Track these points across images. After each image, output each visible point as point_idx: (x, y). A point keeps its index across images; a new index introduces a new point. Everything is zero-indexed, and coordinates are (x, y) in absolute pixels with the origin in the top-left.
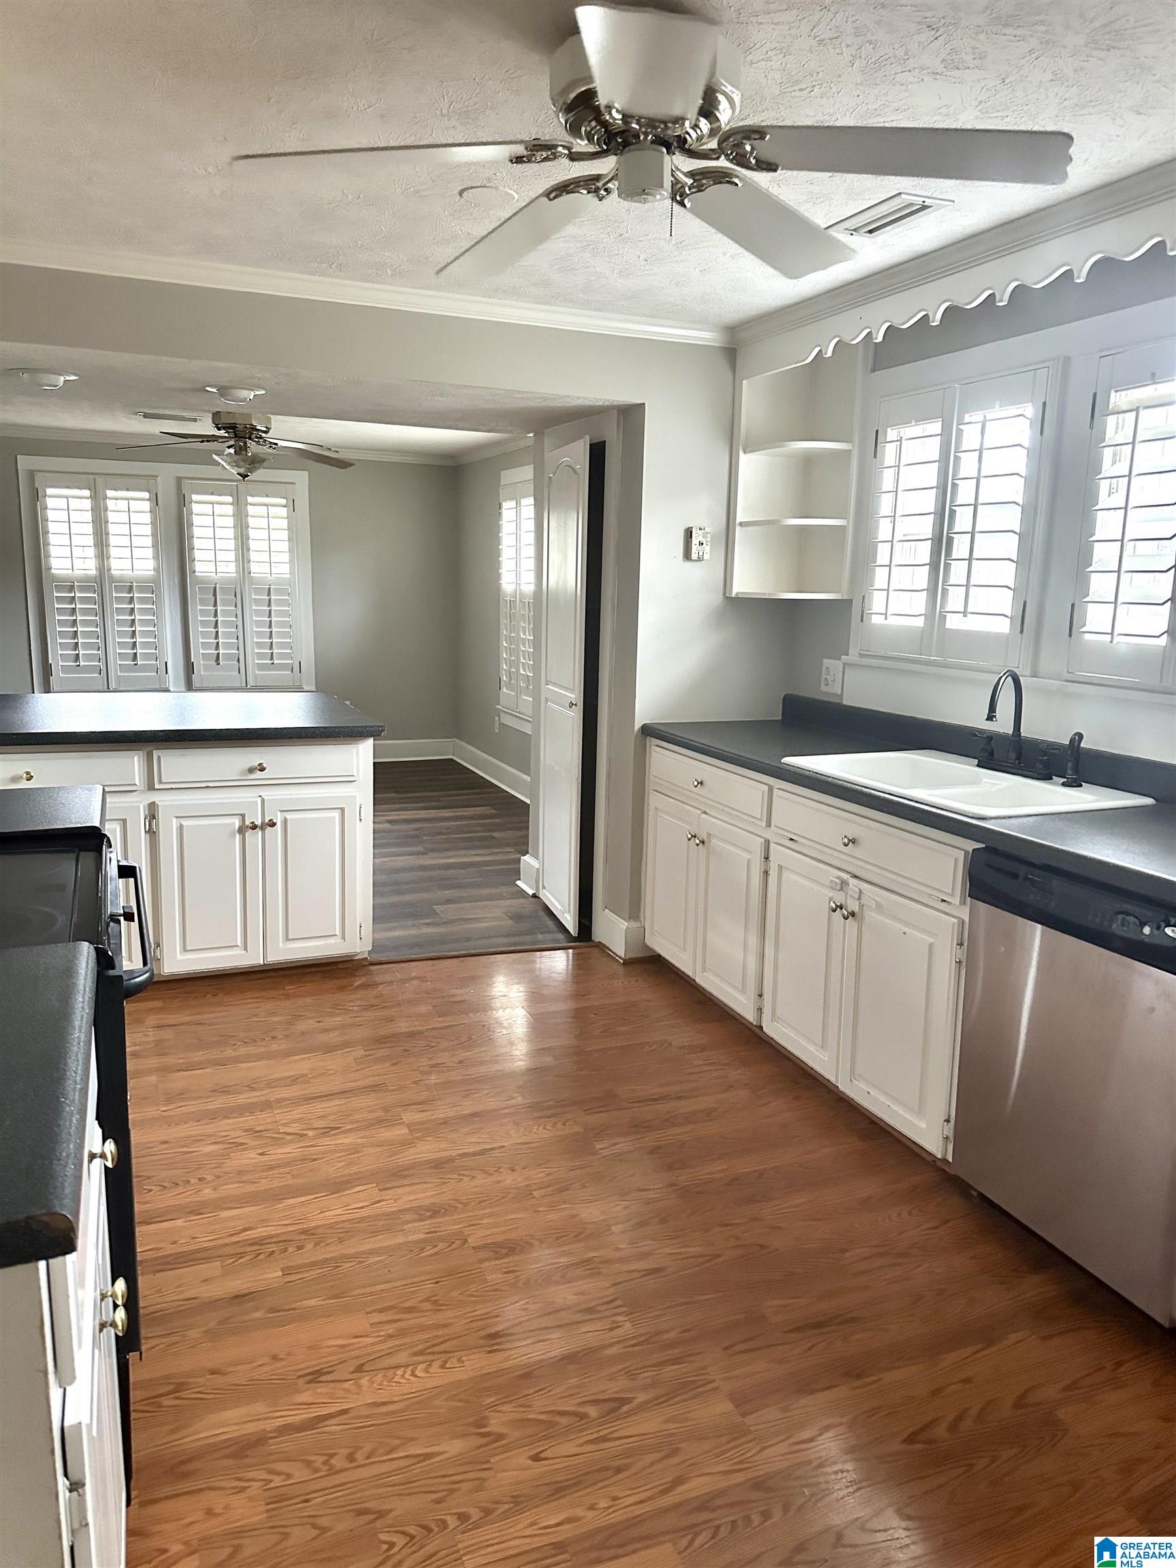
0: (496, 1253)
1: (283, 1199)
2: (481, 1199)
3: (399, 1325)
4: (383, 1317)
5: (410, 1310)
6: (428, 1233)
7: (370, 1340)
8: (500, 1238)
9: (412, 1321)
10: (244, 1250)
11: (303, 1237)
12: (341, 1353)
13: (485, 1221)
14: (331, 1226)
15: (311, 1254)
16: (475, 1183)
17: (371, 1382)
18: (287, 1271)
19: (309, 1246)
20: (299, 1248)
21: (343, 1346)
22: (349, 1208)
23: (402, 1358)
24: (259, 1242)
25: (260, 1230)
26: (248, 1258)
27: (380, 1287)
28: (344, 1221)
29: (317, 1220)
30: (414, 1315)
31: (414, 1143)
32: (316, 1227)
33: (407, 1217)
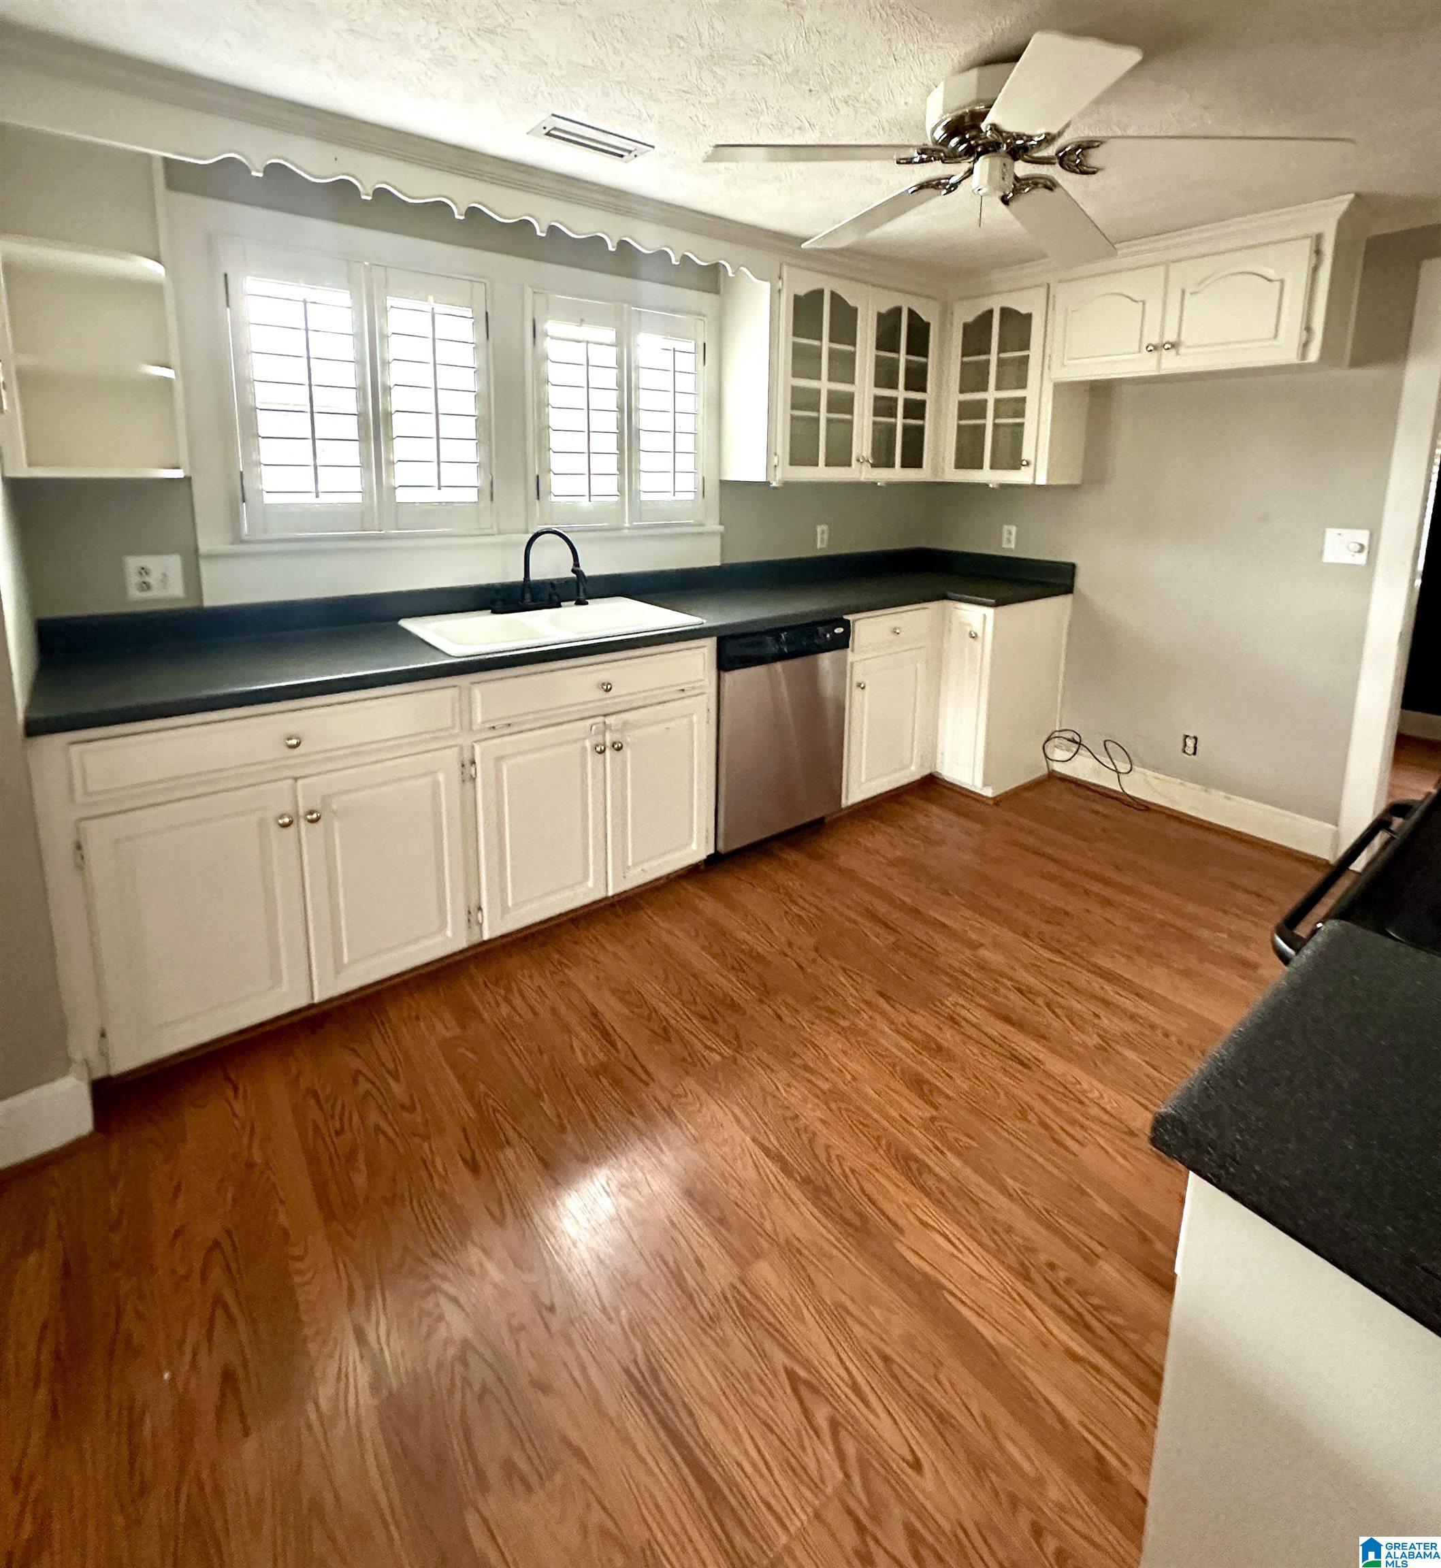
0: (931, 1091)
1: (991, 1347)
2: (861, 1127)
3: (1069, 1128)
4: (1070, 1143)
5: (1046, 1126)
6: (942, 1152)
7: (1102, 1142)
8: (913, 1096)
9: (1055, 1122)
10: (1105, 1334)
11: (1034, 1274)
12: (1130, 1153)
13: (895, 1114)
14: (998, 1254)
15: (1050, 1248)
16: (836, 1141)
17: (1134, 1119)
18: (1090, 1258)
19: (1043, 1258)
20: (1052, 1266)
21: (1125, 1157)
22: (955, 1252)
23: (1094, 1111)
24: (1078, 1323)
25: (1063, 1337)
26: (1110, 1317)
27: (1041, 1160)
28: (980, 1244)
29: (996, 1274)
30: (1047, 1120)
31: (788, 1242)
32: (1009, 1268)
33: (931, 1182)
